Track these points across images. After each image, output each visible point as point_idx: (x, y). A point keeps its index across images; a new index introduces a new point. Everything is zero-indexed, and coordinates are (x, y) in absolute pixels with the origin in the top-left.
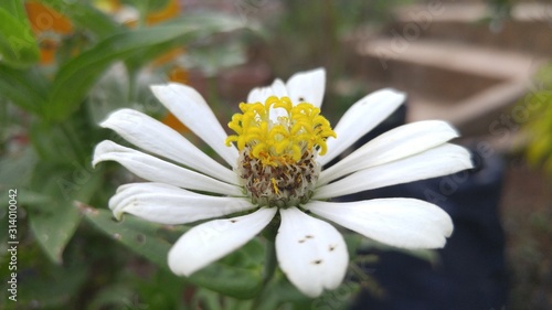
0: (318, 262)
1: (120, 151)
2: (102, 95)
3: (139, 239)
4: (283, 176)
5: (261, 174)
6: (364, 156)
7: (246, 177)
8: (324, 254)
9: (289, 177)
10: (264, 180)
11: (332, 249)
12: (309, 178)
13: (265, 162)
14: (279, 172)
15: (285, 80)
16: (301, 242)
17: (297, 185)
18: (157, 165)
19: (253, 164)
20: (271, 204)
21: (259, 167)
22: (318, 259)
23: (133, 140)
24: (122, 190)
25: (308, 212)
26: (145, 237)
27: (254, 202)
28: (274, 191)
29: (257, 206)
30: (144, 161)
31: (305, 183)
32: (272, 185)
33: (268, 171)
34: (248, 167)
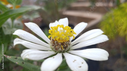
0: (80, 67)
1: (21, 41)
2: (5, 26)
3: (23, 63)
4: (63, 45)
5: (58, 45)
6: (81, 39)
7: (53, 46)
8: (81, 65)
9: (65, 45)
10: (59, 46)
11: (83, 63)
12: (69, 45)
13: (59, 41)
14: (63, 44)
15: (58, 20)
16: (74, 62)
17: (67, 47)
18: (31, 44)
19: (55, 42)
20: (60, 52)
21: (57, 43)
22: (80, 66)
23: (23, 38)
24: (24, 52)
25: (70, 53)
26: (24, 62)
27: (55, 52)
28: (62, 49)
29: (56, 53)
30: (28, 43)
31: (69, 46)
32: (61, 47)
33: (60, 44)
34: (54, 43)
